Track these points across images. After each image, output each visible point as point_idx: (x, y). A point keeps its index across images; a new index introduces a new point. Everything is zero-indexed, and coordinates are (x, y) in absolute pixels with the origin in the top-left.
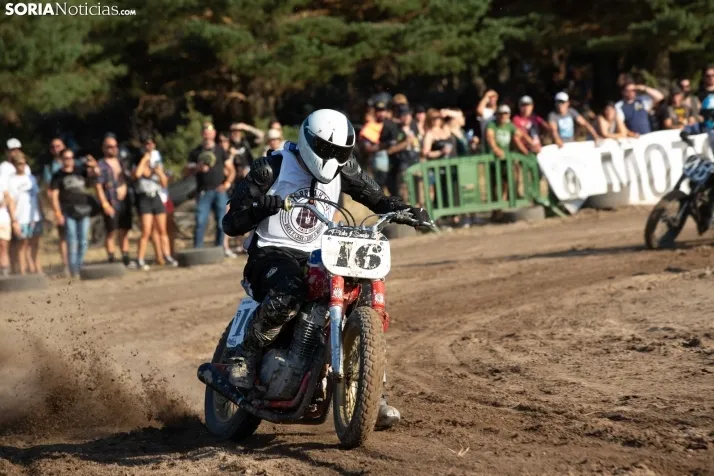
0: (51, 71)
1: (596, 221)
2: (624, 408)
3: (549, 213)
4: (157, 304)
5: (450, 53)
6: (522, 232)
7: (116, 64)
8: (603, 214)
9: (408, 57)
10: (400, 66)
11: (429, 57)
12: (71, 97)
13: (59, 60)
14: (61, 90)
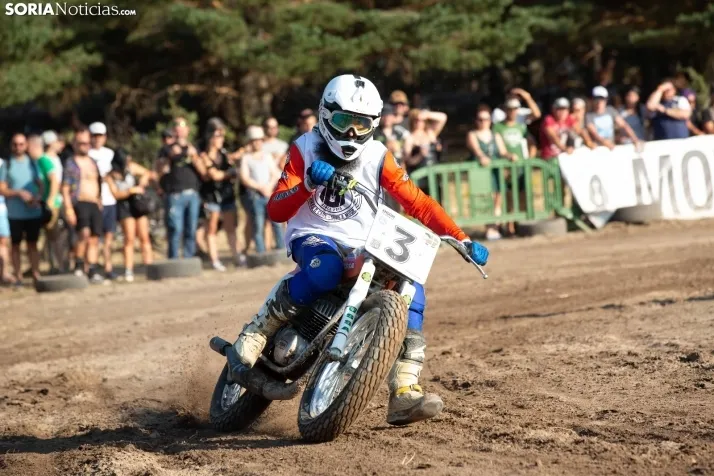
0: (13, 59)
1: (625, 236)
3: (572, 227)
4: (119, 318)
5: (472, 46)
6: (540, 247)
7: (90, 52)
8: (632, 229)
9: (422, 52)
12: (37, 88)
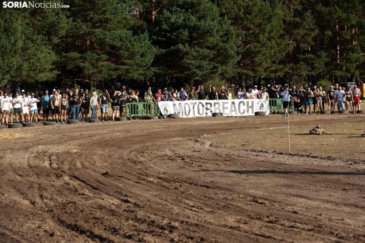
0: (42, 72)
1: (171, 121)
2: (163, 176)
3: (159, 118)
4: (60, 133)
5: (140, 75)
6: (152, 122)
7: (58, 71)
8: (172, 119)
9: (130, 75)
10: (128, 77)
11: (135, 75)
12: (47, 78)
13: (45, 69)
14: (44, 76)
